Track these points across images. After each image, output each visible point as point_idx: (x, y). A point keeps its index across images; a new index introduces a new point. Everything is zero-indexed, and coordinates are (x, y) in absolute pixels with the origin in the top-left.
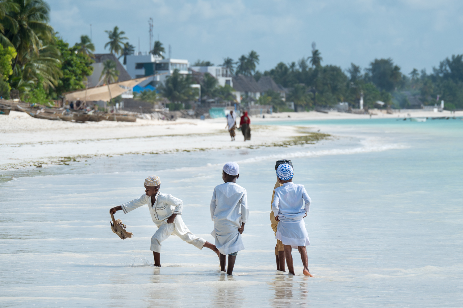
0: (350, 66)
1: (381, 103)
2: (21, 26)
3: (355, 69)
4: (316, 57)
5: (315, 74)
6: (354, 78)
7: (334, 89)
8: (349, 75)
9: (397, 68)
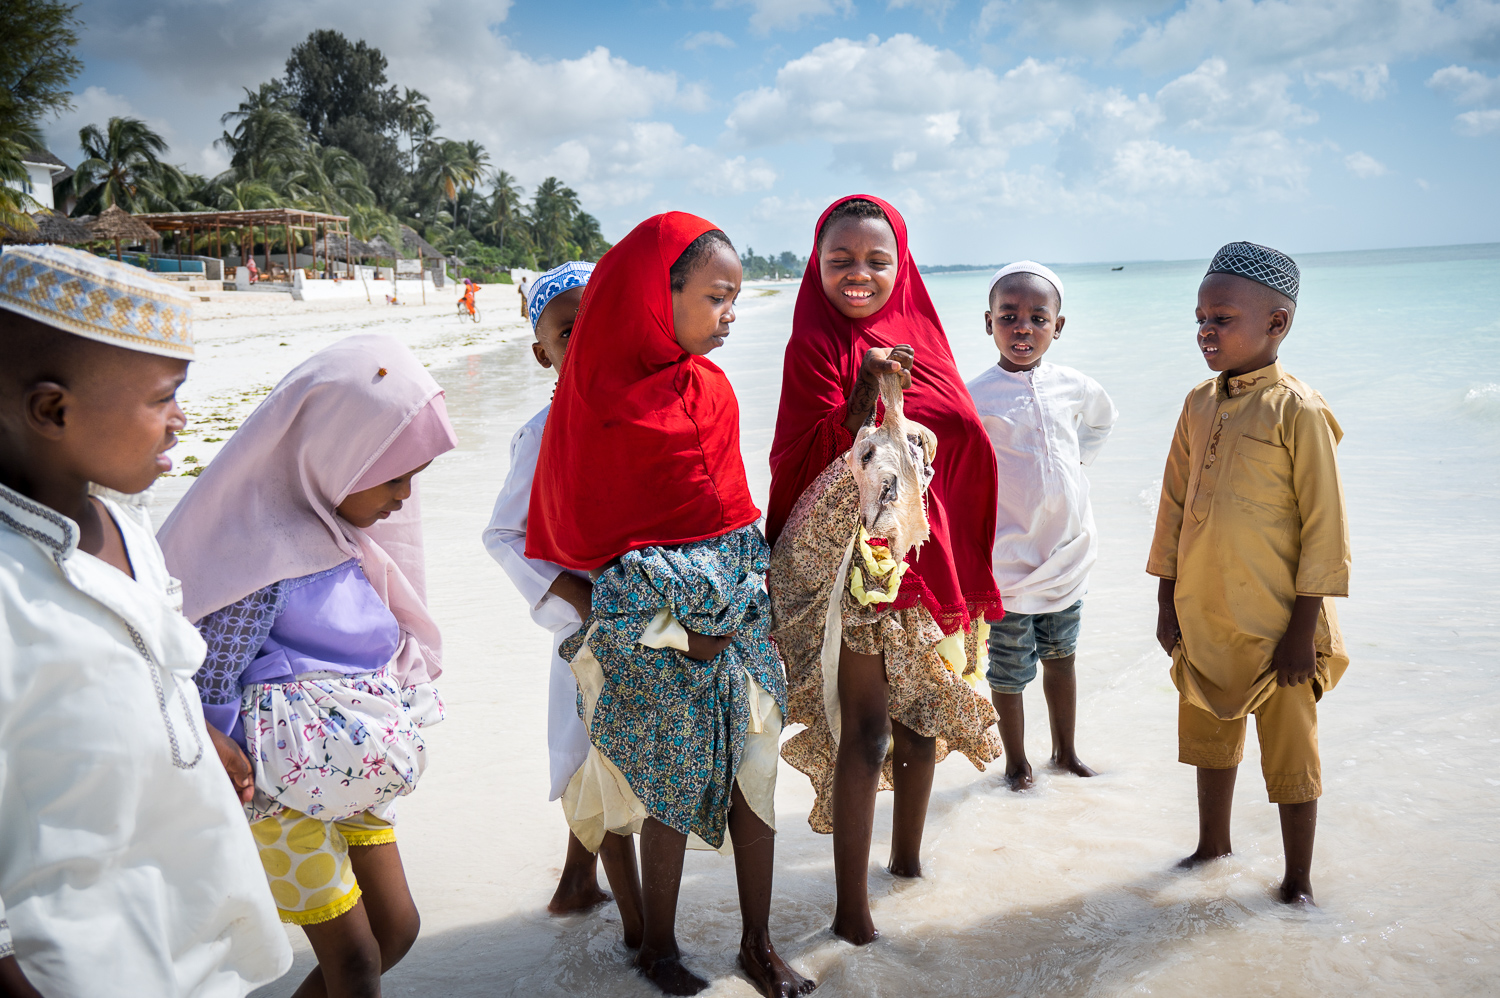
0: (769, 256)
1: (787, 275)
2: (584, 235)
3: (772, 258)
4: (750, 252)
5: (750, 260)
6: (772, 263)
7: (761, 268)
8: (769, 261)
9: (794, 256)
